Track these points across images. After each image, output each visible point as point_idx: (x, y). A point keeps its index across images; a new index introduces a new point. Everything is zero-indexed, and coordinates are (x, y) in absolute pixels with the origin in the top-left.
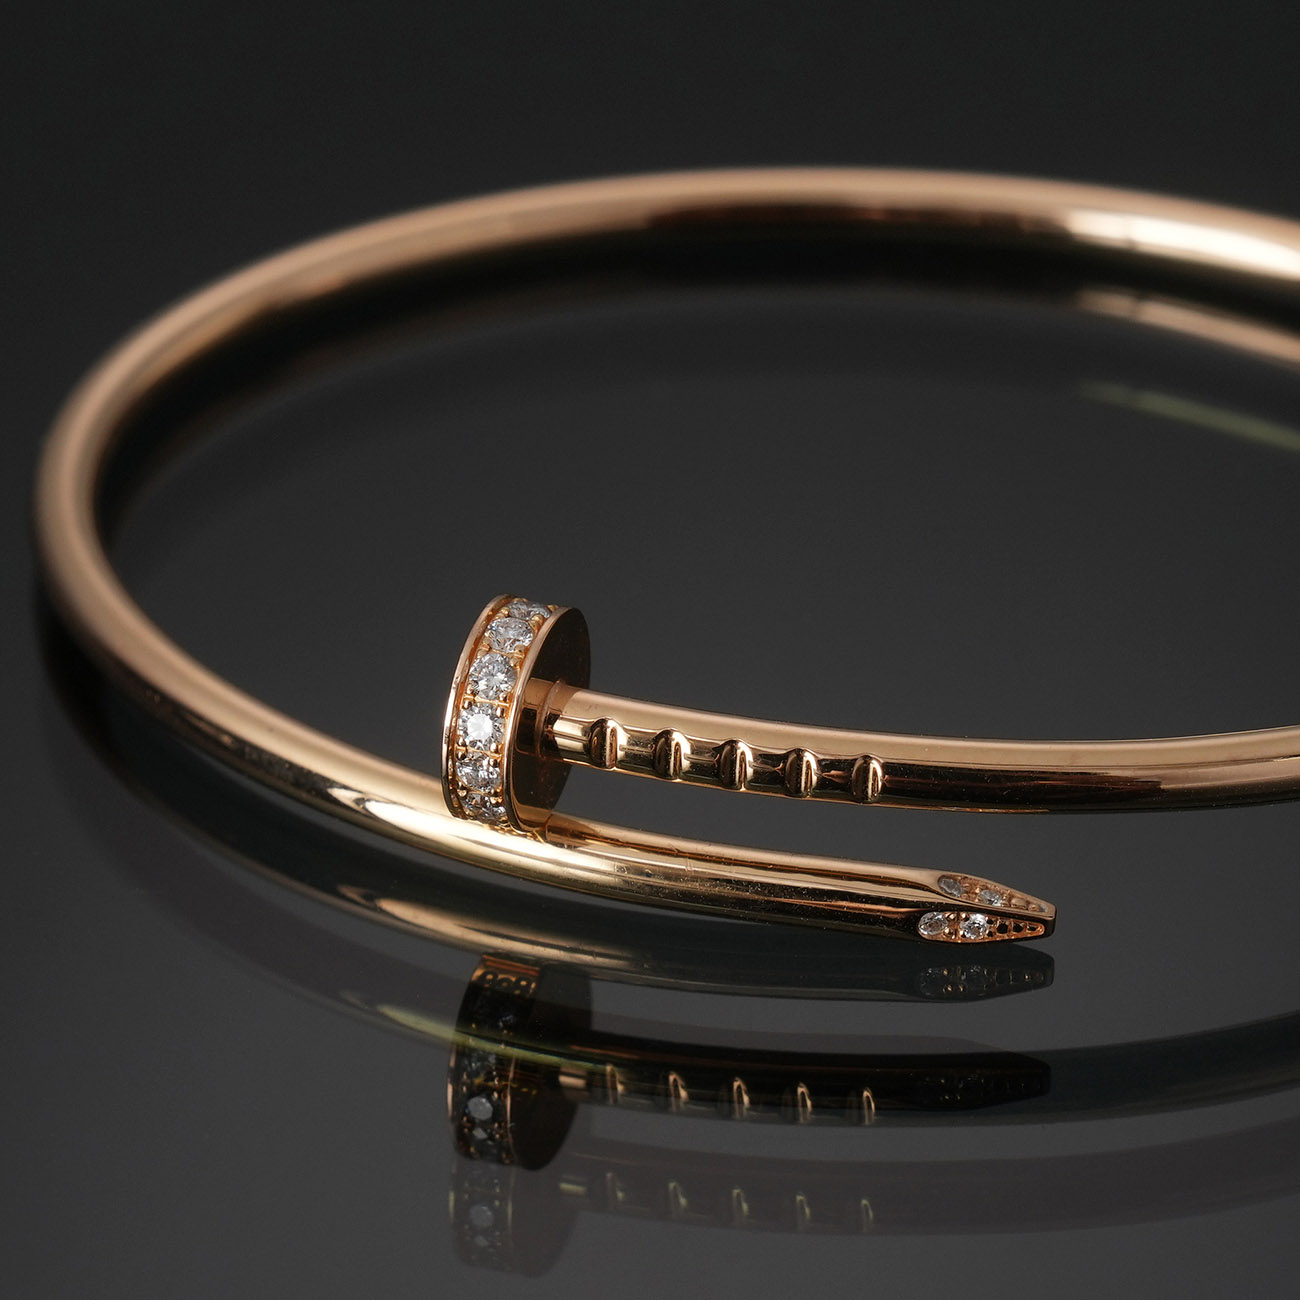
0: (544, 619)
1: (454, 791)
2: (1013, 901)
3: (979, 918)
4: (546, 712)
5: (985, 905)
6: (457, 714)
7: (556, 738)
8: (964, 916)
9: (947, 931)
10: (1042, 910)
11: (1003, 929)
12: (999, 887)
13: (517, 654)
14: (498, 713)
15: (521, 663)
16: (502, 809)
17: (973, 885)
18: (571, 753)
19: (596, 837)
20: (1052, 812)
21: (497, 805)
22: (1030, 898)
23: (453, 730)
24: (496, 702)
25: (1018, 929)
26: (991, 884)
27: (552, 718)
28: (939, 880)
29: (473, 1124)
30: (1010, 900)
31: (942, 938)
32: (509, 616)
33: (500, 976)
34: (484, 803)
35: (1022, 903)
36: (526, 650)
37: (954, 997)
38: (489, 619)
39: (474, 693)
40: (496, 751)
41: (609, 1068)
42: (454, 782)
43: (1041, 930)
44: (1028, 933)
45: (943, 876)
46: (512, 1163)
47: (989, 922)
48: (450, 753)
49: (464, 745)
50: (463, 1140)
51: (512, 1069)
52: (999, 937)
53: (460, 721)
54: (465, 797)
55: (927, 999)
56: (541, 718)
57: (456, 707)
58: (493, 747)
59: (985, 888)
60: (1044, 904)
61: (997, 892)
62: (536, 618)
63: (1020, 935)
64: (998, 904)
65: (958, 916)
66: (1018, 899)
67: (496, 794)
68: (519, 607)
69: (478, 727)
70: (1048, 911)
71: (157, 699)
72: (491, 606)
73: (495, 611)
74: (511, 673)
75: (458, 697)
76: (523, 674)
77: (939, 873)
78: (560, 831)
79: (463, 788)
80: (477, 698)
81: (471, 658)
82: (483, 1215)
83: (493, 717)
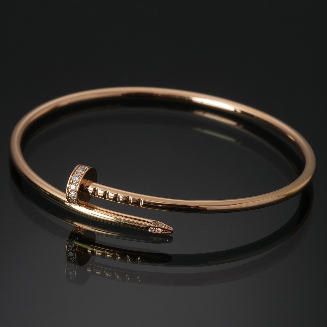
0: (87, 168)
1: (68, 198)
2: (166, 227)
3: (160, 229)
4: (86, 185)
5: (161, 227)
6: (69, 185)
7: (89, 190)
8: (157, 228)
9: (154, 231)
10: (171, 229)
11: (163, 231)
12: (164, 224)
13: (81, 175)
14: (76, 185)
15: (81, 176)
16: (76, 202)
17: (159, 223)
18: (91, 194)
19: (97, 209)
20: (175, 211)
21: (76, 201)
22: (169, 227)
23: (68, 187)
24: (76, 183)
25: (166, 232)
26: (162, 223)
27: (88, 187)
28: (153, 222)
29: (70, 257)
30: (165, 226)
31: (153, 232)
32: (81, 168)
33: (77, 231)
34: (74, 201)
35: (167, 227)
36: (82, 174)
37: (155, 243)
38: (77, 168)
39: (72, 181)
40: (75, 192)
41: (95, 249)
42: (68, 196)
43: (170, 232)
44: (168, 233)
45: (154, 221)
46: (77, 264)
47: (161, 230)
48: (68, 191)
49: (70, 190)
50: (68, 260)
51: (77, 247)
52: (163, 233)
53: (70, 186)
54: (70, 199)
55: (150, 243)
56: (85, 186)
57: (69, 183)
58: (75, 191)
59: (161, 224)
60: (171, 228)
61: (163, 225)
62: (85, 169)
63: (166, 233)
64: (163, 227)
65: (156, 229)
66: (167, 226)
67: (75, 199)
68: (83, 167)
69: (73, 187)
70: (172, 229)
71: (24, 175)
72: (78, 166)
73: (79, 167)
74: (79, 178)
75: (70, 182)
76: (81, 178)
77: (153, 221)
78: (89, 207)
79: (70, 198)
80: (73, 182)
81: (73, 174)
82: (71, 273)
83: (75, 186)
